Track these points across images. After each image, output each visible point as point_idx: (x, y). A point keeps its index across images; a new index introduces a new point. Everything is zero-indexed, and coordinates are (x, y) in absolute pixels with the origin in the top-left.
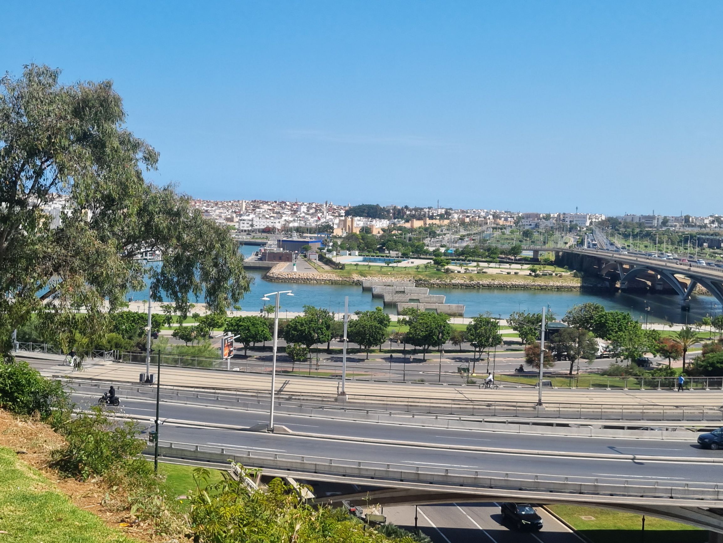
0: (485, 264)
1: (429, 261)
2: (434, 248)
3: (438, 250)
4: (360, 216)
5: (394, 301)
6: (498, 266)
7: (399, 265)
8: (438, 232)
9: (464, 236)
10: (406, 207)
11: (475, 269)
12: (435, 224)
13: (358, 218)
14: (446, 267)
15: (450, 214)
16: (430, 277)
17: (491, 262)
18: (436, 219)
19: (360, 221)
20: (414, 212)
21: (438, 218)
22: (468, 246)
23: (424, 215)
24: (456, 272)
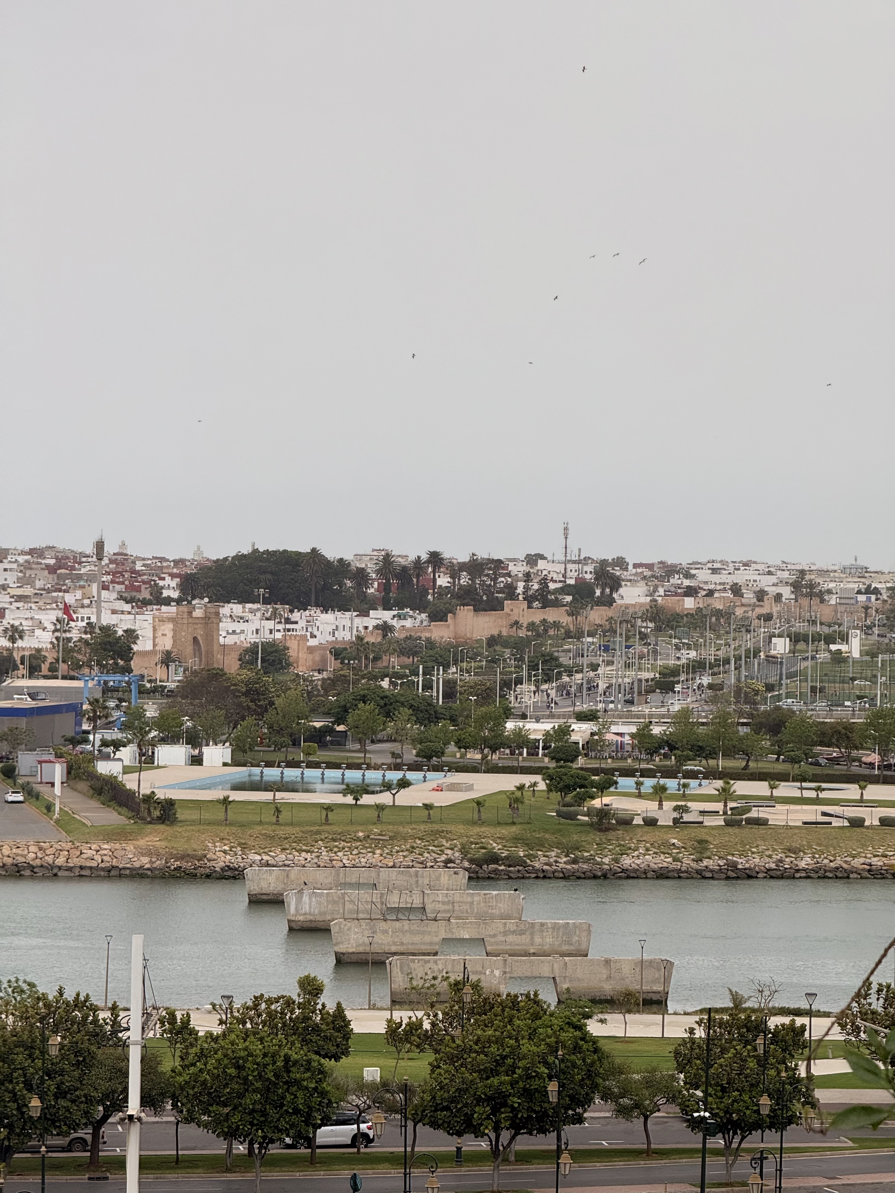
0: (760, 788)
1: (527, 779)
2: (547, 726)
3: (564, 732)
4: (244, 599)
5: (376, 948)
6: (812, 794)
7: (405, 797)
8: (564, 660)
9: (675, 672)
10: (435, 559)
11: (719, 806)
12: (556, 625)
13: (237, 608)
14: (597, 803)
15: (615, 584)
16: (528, 845)
17: (784, 777)
18: (557, 604)
19: (242, 619)
20: (464, 580)
21: (569, 598)
22: (685, 713)
23: (510, 592)
24: (638, 821)
